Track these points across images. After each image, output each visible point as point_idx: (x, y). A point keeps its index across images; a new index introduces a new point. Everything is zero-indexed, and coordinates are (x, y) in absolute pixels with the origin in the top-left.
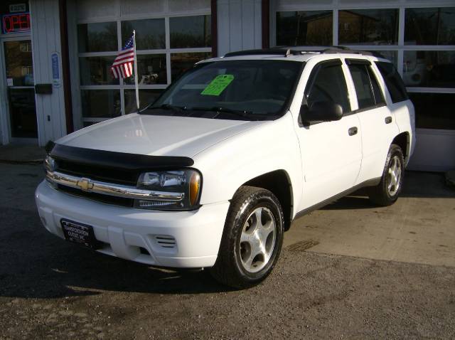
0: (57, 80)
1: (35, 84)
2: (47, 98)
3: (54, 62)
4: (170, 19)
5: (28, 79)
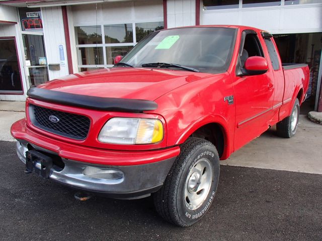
0: (63, 61)
2: (57, 72)
3: (61, 50)
4: (136, 24)
5: (42, 60)
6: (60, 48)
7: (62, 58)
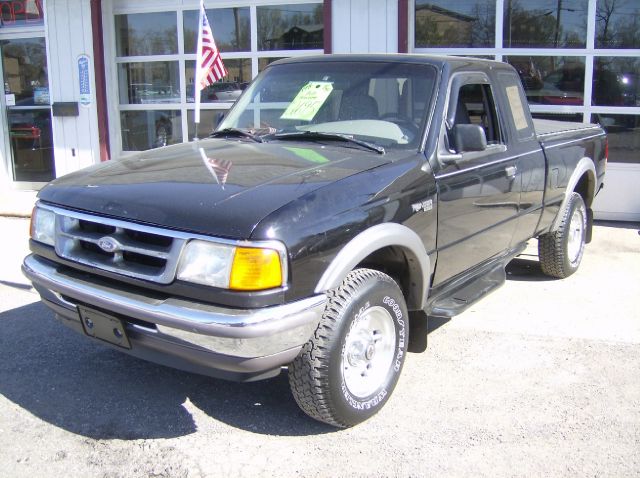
0: (86, 96)
1: (52, 103)
2: (70, 121)
3: (82, 70)
5: (39, 95)
6: (80, 66)
7: (84, 90)
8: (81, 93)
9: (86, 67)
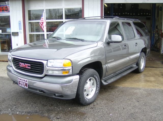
3: (20, 24)
4: (65, 9)
5: (8, 30)
6: (19, 23)
7: (20, 29)
8: (19, 30)
9: (21, 23)
